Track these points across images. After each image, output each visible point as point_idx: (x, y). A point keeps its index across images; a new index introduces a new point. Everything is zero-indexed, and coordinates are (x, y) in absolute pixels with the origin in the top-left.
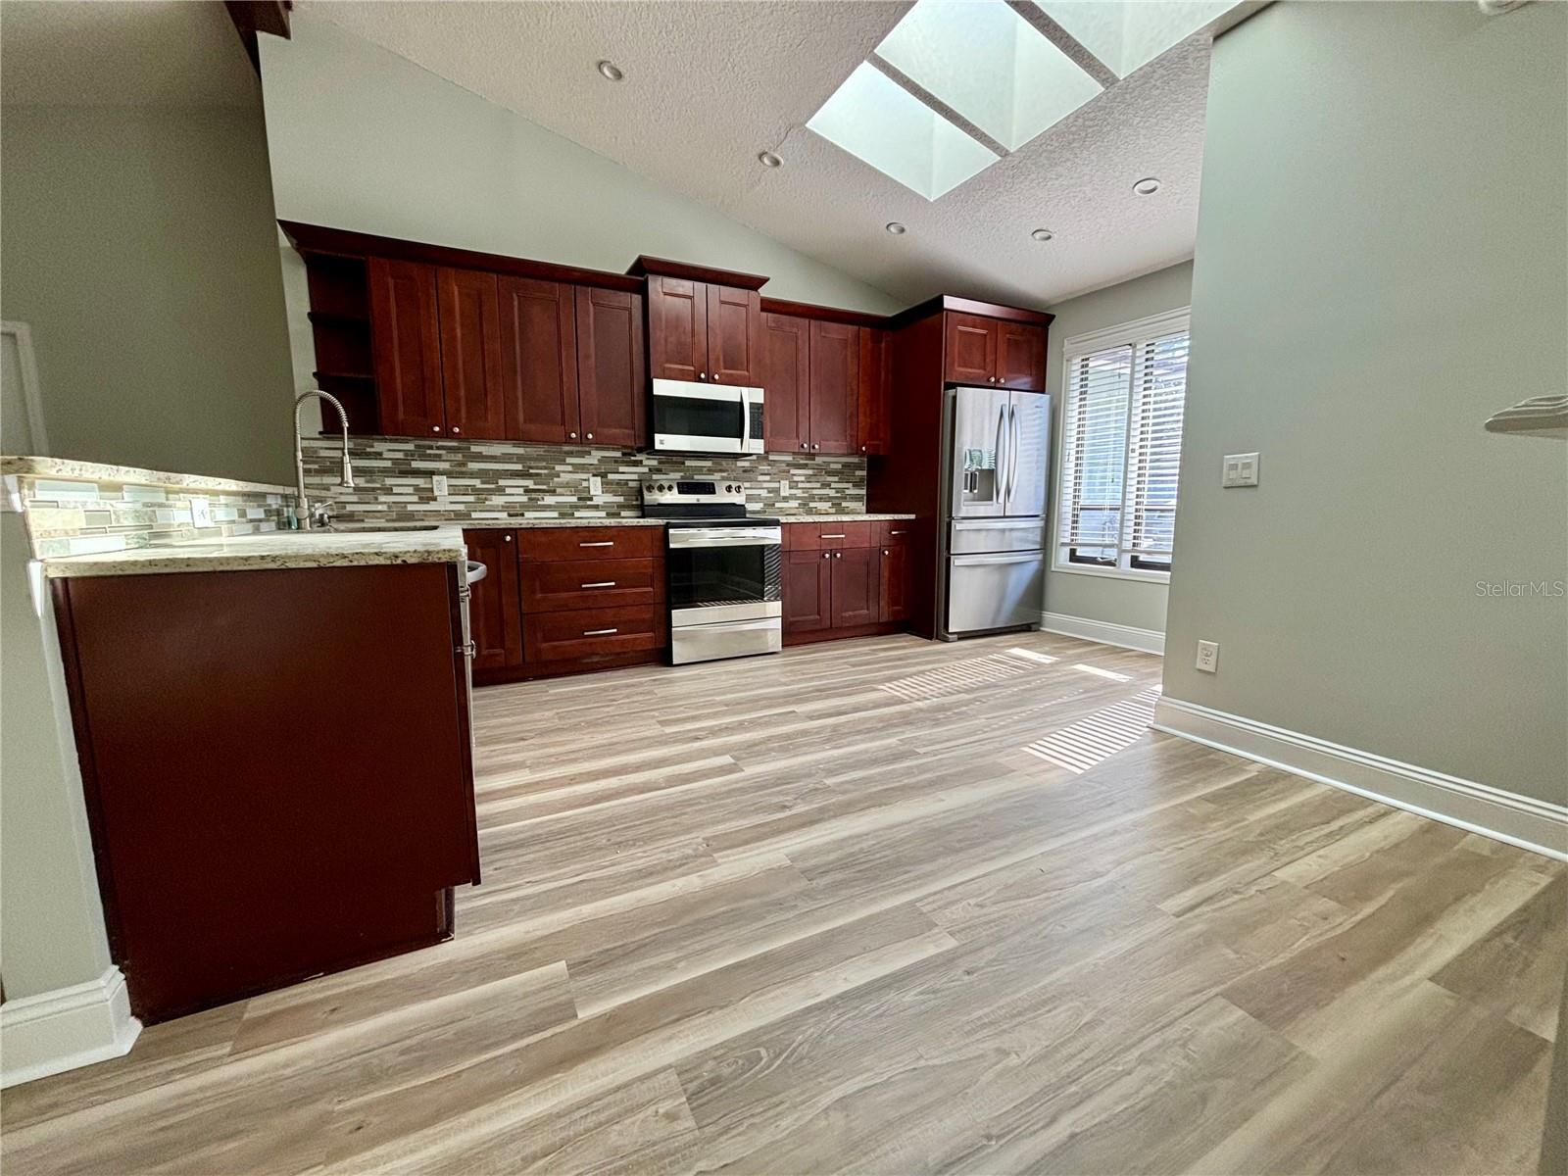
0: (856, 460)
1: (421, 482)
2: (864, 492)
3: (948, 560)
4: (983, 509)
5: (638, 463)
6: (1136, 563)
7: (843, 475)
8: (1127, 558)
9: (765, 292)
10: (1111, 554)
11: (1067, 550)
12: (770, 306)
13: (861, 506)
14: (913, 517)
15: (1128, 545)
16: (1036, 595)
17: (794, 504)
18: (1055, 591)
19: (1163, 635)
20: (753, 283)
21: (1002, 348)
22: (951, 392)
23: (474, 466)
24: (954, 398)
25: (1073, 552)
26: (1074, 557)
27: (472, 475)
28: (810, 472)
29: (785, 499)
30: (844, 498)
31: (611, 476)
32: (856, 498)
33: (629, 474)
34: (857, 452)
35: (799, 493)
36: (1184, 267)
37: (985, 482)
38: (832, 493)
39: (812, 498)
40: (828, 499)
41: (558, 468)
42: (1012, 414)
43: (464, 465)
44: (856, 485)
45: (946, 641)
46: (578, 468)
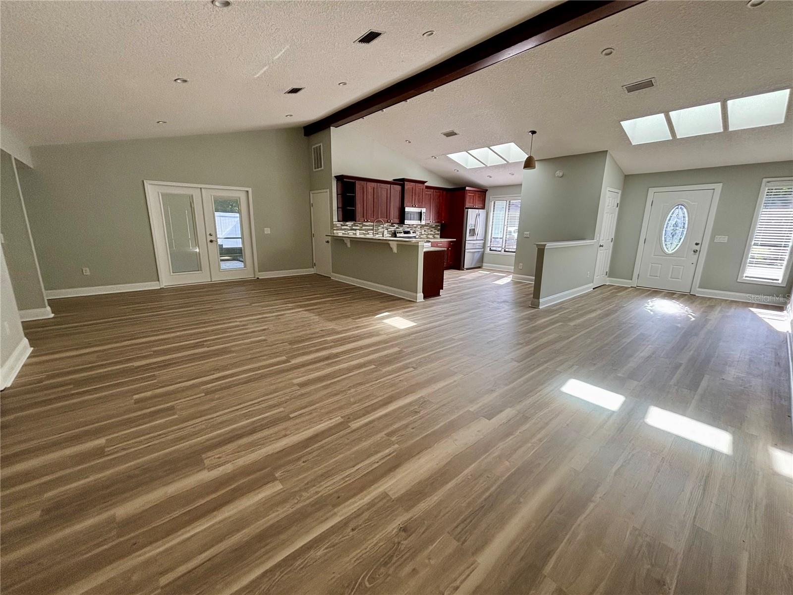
0: (438, 224)
1: (354, 232)
2: (439, 232)
3: (465, 251)
4: (471, 238)
5: (394, 226)
6: (505, 251)
7: (435, 228)
8: (503, 250)
9: (426, 184)
10: (500, 249)
11: (489, 248)
12: (427, 187)
13: (439, 236)
14: (455, 240)
15: (503, 247)
16: (481, 259)
17: (425, 236)
18: (485, 259)
20: (423, 182)
21: (477, 198)
22: (466, 210)
23: (364, 228)
24: (467, 212)
25: (490, 248)
26: (491, 250)
27: (363, 230)
28: (428, 227)
29: (423, 235)
30: (435, 234)
31: (389, 230)
32: (438, 234)
33: (393, 229)
34: (438, 222)
35: (426, 233)
36: (520, 185)
37: (473, 232)
38: (433, 233)
39: (428, 234)
40: (431, 234)
41: (379, 228)
42: (479, 215)
43: (362, 227)
44: (438, 231)
45: (463, 270)
46: (383, 228)
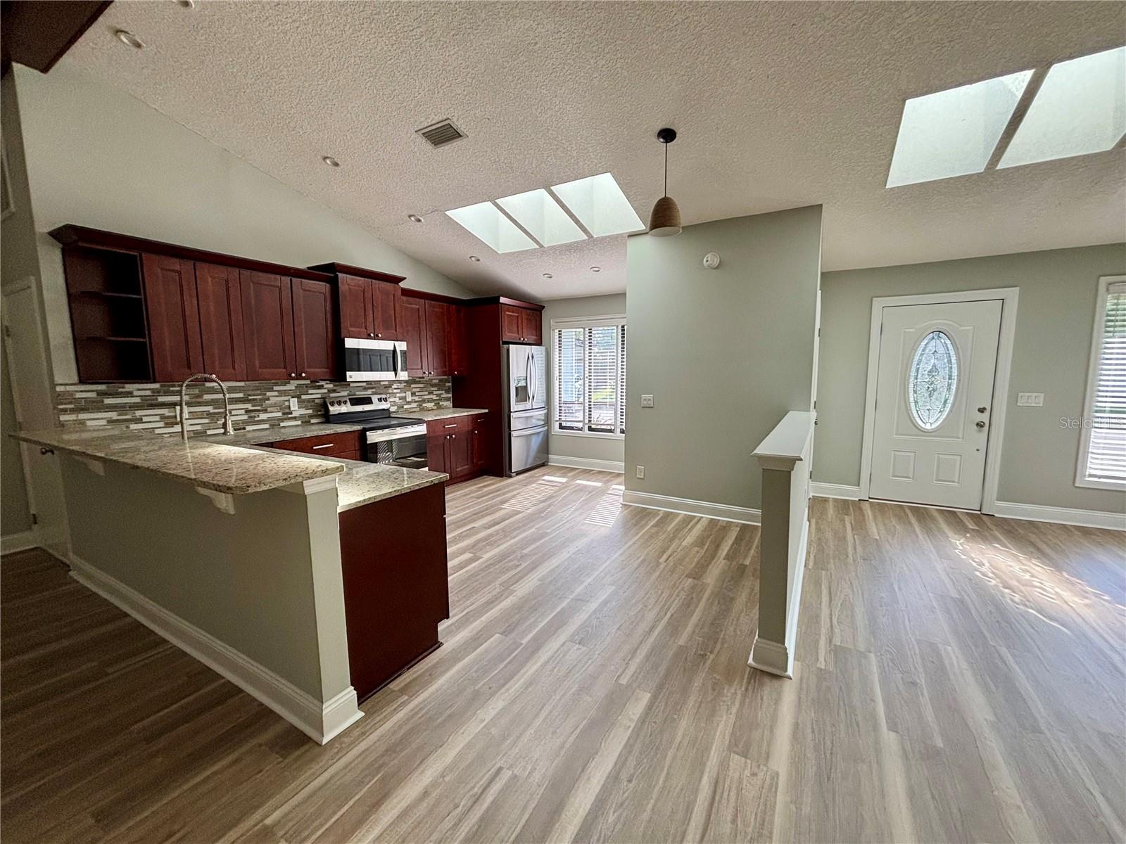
0: (446, 377)
1: (166, 412)
2: (450, 395)
3: (510, 434)
4: (521, 406)
5: (321, 387)
6: (590, 429)
7: (440, 385)
8: (586, 427)
9: (402, 284)
10: (580, 425)
11: (557, 424)
12: (407, 293)
13: (449, 404)
14: (487, 411)
15: (587, 421)
16: (545, 448)
17: (414, 405)
18: (554, 445)
19: (623, 464)
20: (396, 280)
21: (525, 321)
22: (506, 346)
23: (207, 397)
24: (508, 350)
25: (560, 424)
26: (561, 427)
27: (207, 403)
28: (422, 386)
29: (409, 403)
30: (441, 400)
31: (303, 397)
32: (447, 399)
33: (315, 394)
34: (444, 373)
35: (417, 399)
37: (523, 393)
38: (434, 397)
39: (424, 401)
40: (432, 401)
41: (268, 394)
42: (533, 357)
43: (201, 396)
44: (447, 392)
45: (511, 477)
46: (281, 393)
